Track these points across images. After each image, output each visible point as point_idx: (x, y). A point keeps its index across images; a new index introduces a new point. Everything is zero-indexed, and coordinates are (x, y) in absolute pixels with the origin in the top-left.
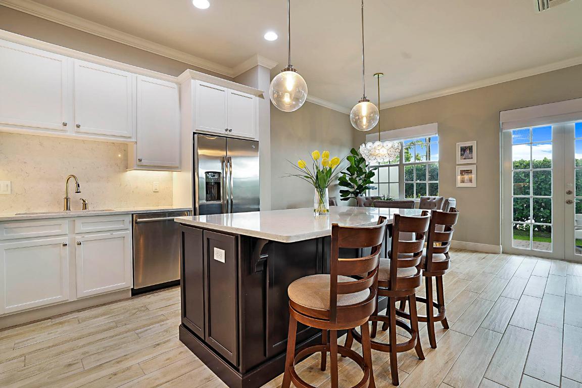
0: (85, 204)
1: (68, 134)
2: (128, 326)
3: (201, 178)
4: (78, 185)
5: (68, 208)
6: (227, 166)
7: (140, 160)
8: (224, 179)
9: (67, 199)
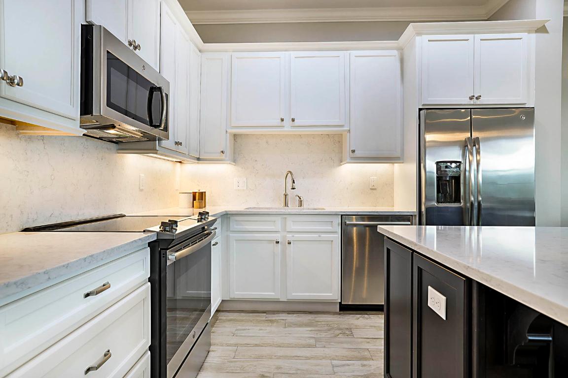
0: (301, 201)
1: (285, 129)
2: (326, 350)
3: (430, 172)
4: (294, 181)
5: (286, 204)
6: (472, 154)
7: (353, 151)
8: (467, 173)
9: (286, 195)
